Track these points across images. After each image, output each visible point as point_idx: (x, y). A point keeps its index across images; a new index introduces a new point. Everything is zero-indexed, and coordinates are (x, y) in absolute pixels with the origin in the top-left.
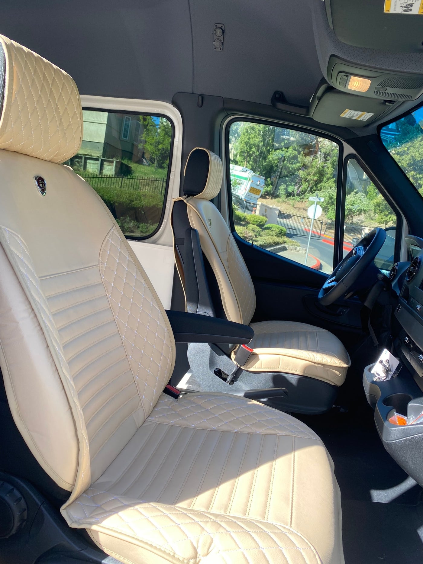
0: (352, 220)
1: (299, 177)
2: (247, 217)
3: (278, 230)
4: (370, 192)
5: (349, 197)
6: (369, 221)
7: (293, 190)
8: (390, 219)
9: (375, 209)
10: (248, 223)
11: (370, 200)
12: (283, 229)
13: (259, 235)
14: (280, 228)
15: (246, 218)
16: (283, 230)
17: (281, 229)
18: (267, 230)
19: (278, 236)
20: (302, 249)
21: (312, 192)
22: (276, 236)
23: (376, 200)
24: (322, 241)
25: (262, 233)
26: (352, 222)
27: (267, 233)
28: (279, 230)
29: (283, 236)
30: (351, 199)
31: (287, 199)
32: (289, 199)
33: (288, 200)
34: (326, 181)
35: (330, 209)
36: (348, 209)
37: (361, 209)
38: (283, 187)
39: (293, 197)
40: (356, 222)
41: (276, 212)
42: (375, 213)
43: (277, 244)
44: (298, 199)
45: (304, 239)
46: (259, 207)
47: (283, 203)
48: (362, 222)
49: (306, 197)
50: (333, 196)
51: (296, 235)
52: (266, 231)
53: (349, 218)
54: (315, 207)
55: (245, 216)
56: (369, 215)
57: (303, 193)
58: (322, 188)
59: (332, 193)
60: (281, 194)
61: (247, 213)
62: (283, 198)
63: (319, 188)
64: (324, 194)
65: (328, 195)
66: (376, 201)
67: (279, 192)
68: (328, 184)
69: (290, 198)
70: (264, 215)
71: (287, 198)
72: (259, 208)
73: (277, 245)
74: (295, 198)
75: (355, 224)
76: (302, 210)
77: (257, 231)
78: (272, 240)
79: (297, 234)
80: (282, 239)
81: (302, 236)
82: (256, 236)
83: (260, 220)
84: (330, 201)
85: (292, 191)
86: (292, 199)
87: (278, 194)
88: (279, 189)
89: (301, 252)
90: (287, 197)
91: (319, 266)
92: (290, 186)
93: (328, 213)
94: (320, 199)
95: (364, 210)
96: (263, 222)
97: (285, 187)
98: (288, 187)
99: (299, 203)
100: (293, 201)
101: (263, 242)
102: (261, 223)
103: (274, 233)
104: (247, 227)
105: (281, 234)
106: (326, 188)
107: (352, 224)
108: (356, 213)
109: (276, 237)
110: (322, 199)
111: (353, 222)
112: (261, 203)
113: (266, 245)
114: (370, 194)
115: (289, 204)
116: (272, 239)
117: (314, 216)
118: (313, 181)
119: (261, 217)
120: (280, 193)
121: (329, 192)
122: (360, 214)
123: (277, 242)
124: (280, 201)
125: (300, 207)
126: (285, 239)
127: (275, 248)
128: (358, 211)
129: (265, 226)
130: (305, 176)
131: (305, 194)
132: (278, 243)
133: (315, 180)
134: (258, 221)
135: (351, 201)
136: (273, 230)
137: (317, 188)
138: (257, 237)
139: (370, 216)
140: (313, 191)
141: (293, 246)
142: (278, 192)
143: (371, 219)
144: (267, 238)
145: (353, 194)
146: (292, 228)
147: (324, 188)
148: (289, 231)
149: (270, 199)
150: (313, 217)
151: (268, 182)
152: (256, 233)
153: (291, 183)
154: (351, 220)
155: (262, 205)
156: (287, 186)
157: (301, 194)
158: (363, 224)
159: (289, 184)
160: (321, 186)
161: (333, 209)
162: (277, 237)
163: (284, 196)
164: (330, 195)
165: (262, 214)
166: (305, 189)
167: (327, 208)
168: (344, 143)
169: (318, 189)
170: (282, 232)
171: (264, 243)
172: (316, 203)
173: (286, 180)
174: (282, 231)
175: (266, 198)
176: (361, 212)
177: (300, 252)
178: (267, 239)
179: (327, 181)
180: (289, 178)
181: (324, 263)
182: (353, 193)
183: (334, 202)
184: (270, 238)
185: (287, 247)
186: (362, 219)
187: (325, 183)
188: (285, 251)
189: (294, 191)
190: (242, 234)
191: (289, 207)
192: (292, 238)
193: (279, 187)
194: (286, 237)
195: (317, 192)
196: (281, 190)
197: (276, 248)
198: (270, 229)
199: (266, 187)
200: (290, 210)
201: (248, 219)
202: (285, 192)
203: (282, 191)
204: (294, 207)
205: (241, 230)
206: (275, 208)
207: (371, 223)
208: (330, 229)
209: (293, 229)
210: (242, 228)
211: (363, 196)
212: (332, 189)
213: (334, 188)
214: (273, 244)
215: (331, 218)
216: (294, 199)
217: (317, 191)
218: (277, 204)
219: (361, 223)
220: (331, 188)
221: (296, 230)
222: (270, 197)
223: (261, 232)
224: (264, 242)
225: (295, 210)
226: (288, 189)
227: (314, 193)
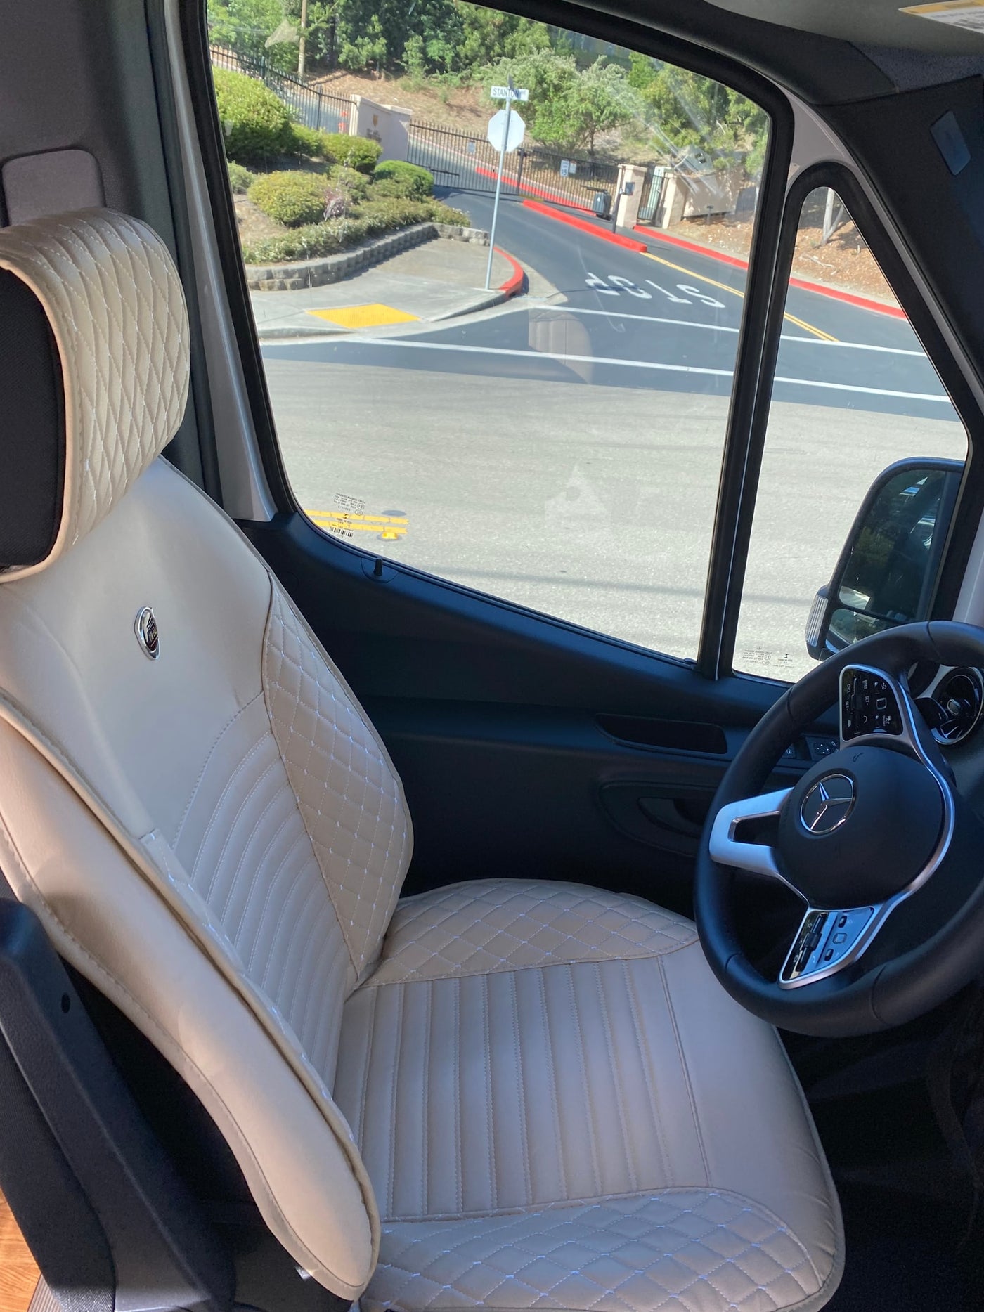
0: (592, 142)
1: (456, 14)
2: (326, 143)
3: (412, 180)
4: (636, 62)
5: (586, 79)
6: (632, 143)
7: (441, 53)
8: (683, 141)
9: (647, 113)
10: (331, 160)
11: (635, 86)
12: (426, 175)
13: (364, 198)
14: (416, 173)
15: (325, 147)
16: (424, 179)
17: (419, 177)
18: (384, 181)
19: (415, 198)
20: (477, 233)
21: (490, 60)
22: (407, 196)
23: (651, 87)
24: (522, 204)
25: (370, 189)
26: (592, 146)
27: (384, 190)
28: (415, 178)
29: (424, 196)
30: (590, 84)
31: (426, 81)
32: (432, 79)
33: (430, 83)
34: (524, 28)
35: (539, 112)
36: (584, 112)
37: (616, 113)
38: (414, 45)
39: (443, 76)
40: (603, 148)
41: (402, 123)
42: (648, 120)
43: (411, 222)
44: (456, 79)
45: (479, 201)
46: (357, 108)
47: (418, 92)
48: (617, 149)
49: (478, 76)
50: (545, 73)
51: (457, 190)
52: (382, 183)
53: (585, 139)
54: (507, 117)
55: (321, 140)
56: (632, 129)
57: (467, 61)
58: (517, 47)
59: (542, 65)
60: (412, 64)
61: (324, 128)
62: (417, 74)
63: (508, 48)
64: (524, 69)
65: (533, 71)
66: (652, 89)
67: (404, 59)
68: (533, 35)
69: (436, 78)
70: (372, 133)
71: (427, 76)
72: (357, 113)
73: (412, 224)
74: (449, 79)
75: (598, 152)
76: (469, 115)
77: (358, 186)
78: (398, 212)
79: (460, 187)
80: (425, 205)
81: (475, 192)
82: (355, 200)
83: (361, 152)
84: (538, 88)
85: (440, 57)
86: (441, 82)
87: (403, 64)
88: (404, 50)
89: (473, 240)
90: (429, 72)
91: (521, 282)
92: (434, 42)
93: (534, 123)
94: (517, 94)
95: (623, 114)
96: (371, 157)
97: (421, 43)
98: (427, 43)
99: (459, 93)
100: (444, 88)
101: (375, 218)
102: (366, 161)
103: (401, 187)
104: (328, 174)
105: (422, 190)
106: (527, 48)
107: (592, 153)
108: (601, 124)
109: (406, 201)
110: (524, 93)
111: (594, 148)
112: (362, 99)
113: (384, 225)
114: (636, 68)
115: (434, 96)
116: (397, 207)
117: (504, 144)
118: (493, 27)
119: (364, 140)
120: (407, 62)
121: (535, 60)
122: (612, 125)
123: (411, 217)
124: (409, 86)
125: (462, 104)
126: (433, 204)
127: (408, 233)
128: (608, 118)
129: (377, 169)
130: (472, 12)
131: (474, 64)
132: (414, 218)
133: (497, 23)
134: (357, 153)
135: (589, 89)
136: (398, 179)
137: (504, 47)
138: (359, 204)
139: (635, 131)
140: (494, 56)
141: (453, 224)
142: (401, 58)
143: (637, 138)
144: (384, 204)
145: (594, 69)
146: (447, 169)
147: (522, 47)
148: (439, 177)
149: (383, 78)
150: (503, 148)
151: (374, 27)
152: (355, 191)
153: (435, 32)
154: (590, 143)
155: (364, 104)
156: (425, 40)
157: (464, 64)
158: (618, 154)
159: (431, 35)
160: (513, 44)
161: (547, 114)
162: (411, 200)
163: (419, 73)
164: (537, 71)
165: (366, 133)
166: (472, 50)
167: (532, 109)
168: (798, 105)
169: (506, 50)
170: (422, 185)
171: (377, 219)
172: (508, 104)
173: (421, 23)
174: (423, 182)
175: (373, 78)
176: (613, 121)
177: (470, 240)
178: (385, 209)
179: (529, 29)
180: (430, 17)
181: (533, 270)
182: (595, 65)
183: (549, 90)
184: (393, 204)
185: (438, 229)
186: (614, 138)
187: (525, 32)
188: (434, 242)
189: (446, 57)
190: (316, 196)
191: (436, 105)
192: (449, 199)
193: (406, 44)
194: (435, 199)
195: (505, 63)
196: (409, 52)
197: (412, 233)
198: (392, 178)
199: (369, 43)
200: (438, 113)
201: (329, 148)
202: (420, 59)
203: (412, 56)
204: (449, 105)
205: (312, 186)
206: (398, 111)
207: (638, 151)
208: (540, 169)
209: (451, 172)
210: (317, 178)
211: (620, 75)
212: (542, 53)
213: (547, 49)
214: (402, 221)
215: (541, 136)
216: (445, 81)
217: (504, 58)
218: (402, 93)
219: (613, 150)
220: (539, 48)
221: (457, 177)
222: (383, 75)
223: (367, 185)
224: (377, 217)
225: (451, 112)
226: (428, 49)
227: (498, 63)
